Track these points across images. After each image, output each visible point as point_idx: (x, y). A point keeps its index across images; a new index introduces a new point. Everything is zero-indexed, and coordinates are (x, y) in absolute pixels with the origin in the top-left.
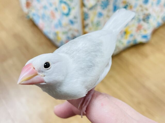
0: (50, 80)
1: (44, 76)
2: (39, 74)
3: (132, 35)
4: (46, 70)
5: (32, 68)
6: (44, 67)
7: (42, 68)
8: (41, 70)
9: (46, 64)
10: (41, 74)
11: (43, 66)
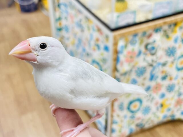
0: (43, 61)
1: (38, 55)
2: (33, 51)
3: (169, 110)
4: (41, 50)
5: (27, 44)
6: (39, 47)
7: (37, 47)
8: (36, 48)
9: (42, 44)
10: (35, 52)
11: (39, 45)
